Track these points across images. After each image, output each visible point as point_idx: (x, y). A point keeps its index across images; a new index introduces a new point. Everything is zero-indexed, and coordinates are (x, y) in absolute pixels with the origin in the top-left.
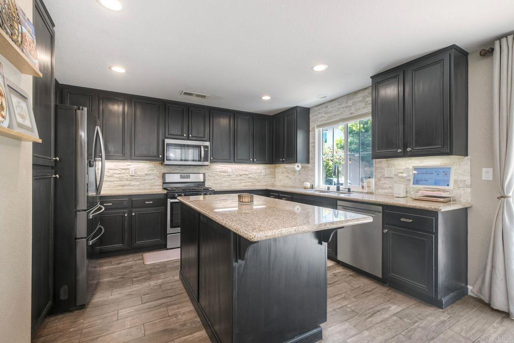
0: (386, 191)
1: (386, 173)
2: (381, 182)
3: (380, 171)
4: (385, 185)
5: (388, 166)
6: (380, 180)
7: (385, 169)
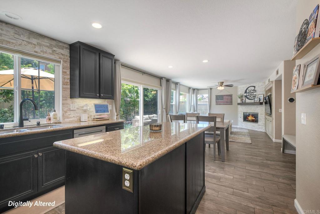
0: (71, 119)
1: (71, 107)
2: (67, 114)
3: (67, 106)
4: (70, 116)
5: (72, 103)
6: (66, 112)
7: (71, 104)
